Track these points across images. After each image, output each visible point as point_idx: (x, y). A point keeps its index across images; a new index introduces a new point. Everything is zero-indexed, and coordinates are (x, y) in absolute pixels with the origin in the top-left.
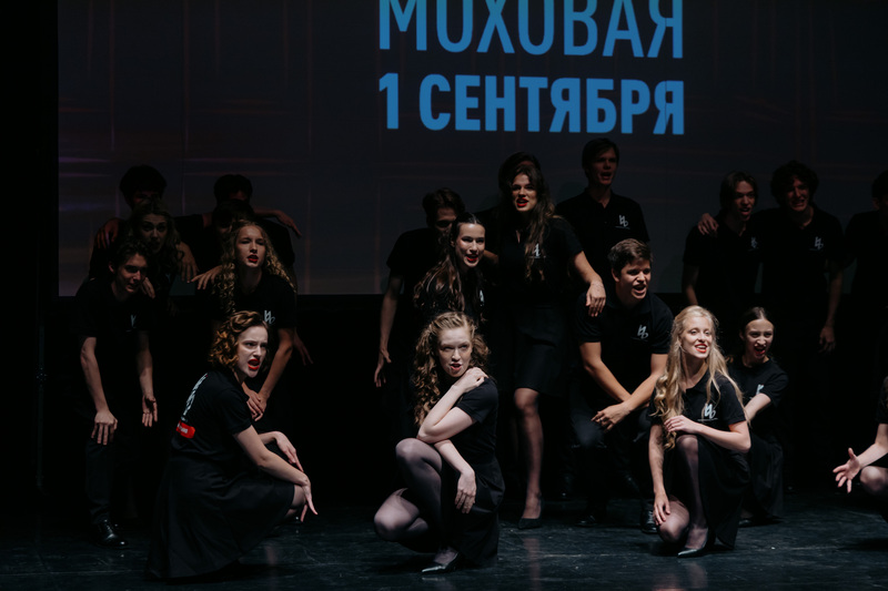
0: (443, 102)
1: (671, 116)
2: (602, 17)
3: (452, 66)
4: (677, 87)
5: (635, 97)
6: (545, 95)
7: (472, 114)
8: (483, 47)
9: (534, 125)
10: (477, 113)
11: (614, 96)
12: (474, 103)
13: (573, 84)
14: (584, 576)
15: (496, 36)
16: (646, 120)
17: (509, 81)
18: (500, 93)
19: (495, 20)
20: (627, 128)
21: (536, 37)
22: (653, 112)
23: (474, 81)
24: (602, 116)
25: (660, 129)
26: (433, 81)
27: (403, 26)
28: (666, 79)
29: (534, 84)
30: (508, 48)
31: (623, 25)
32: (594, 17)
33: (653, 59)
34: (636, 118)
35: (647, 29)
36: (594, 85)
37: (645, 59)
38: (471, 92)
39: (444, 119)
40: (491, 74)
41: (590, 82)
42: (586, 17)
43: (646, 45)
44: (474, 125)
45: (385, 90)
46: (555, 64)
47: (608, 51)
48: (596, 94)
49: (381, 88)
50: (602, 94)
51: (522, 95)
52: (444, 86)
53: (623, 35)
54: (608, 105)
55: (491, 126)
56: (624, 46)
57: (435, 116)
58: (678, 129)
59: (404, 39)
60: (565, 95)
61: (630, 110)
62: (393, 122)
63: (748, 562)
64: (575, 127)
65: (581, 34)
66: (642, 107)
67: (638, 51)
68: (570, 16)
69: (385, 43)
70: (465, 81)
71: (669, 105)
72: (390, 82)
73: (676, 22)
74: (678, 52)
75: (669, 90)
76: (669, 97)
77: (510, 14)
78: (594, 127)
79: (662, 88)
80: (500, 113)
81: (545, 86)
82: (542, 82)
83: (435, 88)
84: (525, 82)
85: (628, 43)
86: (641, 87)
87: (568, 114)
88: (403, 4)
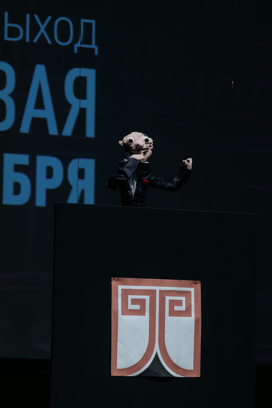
1: (83, 192)
2: (20, 97)
4: (89, 165)
5: (50, 173)
11: (29, 170)
16: (59, 195)
20: (41, 201)
22: (66, 187)
24: (17, 189)
28: (78, 157)
31: (39, 104)
32: (12, 95)
33: (66, 137)
34: (49, 192)
35: (62, 109)
36: (11, 160)
37: (60, 138)
41: (7, 156)
42: (5, 95)
43: (61, 124)
47: (25, 128)
48: (12, 168)
50: (18, 168)
53: (39, 114)
54: (23, 179)
56: (39, 124)
58: (89, 201)
61: (44, 185)
66: (56, 182)
67: (53, 130)
71: (80, 181)
73: (90, 103)
74: (90, 132)
75: (81, 166)
76: (81, 174)
78: (10, 199)
79: (74, 165)
85: (44, 121)
86: (55, 163)
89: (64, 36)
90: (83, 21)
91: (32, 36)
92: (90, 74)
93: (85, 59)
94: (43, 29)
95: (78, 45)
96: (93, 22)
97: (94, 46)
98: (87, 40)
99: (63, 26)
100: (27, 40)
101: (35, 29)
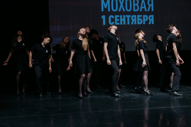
0: (113, 20)
1: (152, 21)
2: (140, 5)
3: (114, 14)
4: (152, 16)
5: (145, 18)
6: (130, 18)
7: (118, 22)
8: (120, 10)
9: (128, 23)
10: (119, 22)
11: (142, 18)
12: (118, 20)
13: (135, 16)
14: (139, 98)
15: (122, 8)
16: (147, 22)
17: (124, 16)
18: (123, 18)
19: (122, 6)
20: (144, 23)
21: (129, 8)
22: (148, 20)
23: (118, 16)
24: (140, 21)
25: (150, 23)
26: (111, 16)
27: (106, 7)
29: (128, 16)
30: (124, 10)
31: (143, 6)
34: (145, 21)
35: (147, 6)
36: (139, 16)
37: (147, 12)
38: (118, 18)
39: (113, 23)
40: (121, 15)
41: (138, 16)
42: (137, 5)
43: (147, 9)
44: (118, 24)
45: (103, 18)
46: (132, 13)
47: (141, 10)
48: (139, 18)
49: (102, 18)
50: (140, 18)
51: (126, 18)
52: (113, 17)
53: (143, 8)
54: (141, 20)
55: (121, 24)
56: (143, 9)
57: (112, 22)
58: (153, 23)
60: (134, 18)
61: (145, 20)
62: (104, 24)
63: (167, 95)
64: (135, 23)
65: (136, 8)
66: (147, 20)
67: (146, 10)
68: (134, 5)
69: (102, 10)
70: (116, 16)
72: (103, 17)
73: (152, 5)
74: (152, 10)
76: (151, 18)
77: (124, 5)
78: (139, 23)
79: (150, 16)
80: (123, 21)
81: (130, 17)
82: (130, 16)
83: (111, 18)
84: (127, 16)
85: (144, 9)
86: (146, 16)
87: (134, 21)
88: (106, 4)
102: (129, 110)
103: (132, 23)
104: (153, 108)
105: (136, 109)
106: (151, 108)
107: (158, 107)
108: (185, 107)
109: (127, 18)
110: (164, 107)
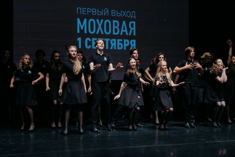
0: (90, 43)
1: (133, 46)
2: (120, 27)
3: (91, 36)
4: (134, 41)
5: (127, 43)
6: (109, 42)
8: (97, 33)
9: (107, 48)
11: (123, 42)
13: (115, 40)
14: (117, 134)
15: (100, 31)
19: (100, 28)
20: (125, 49)
21: (108, 31)
22: (130, 46)
23: (96, 39)
24: (120, 46)
26: (88, 39)
27: (82, 28)
28: (132, 39)
29: (107, 40)
30: (102, 33)
31: (124, 29)
32: (118, 27)
33: (130, 36)
34: (127, 47)
35: (129, 30)
36: (119, 40)
37: (128, 36)
39: (90, 46)
41: (118, 40)
42: (117, 27)
43: (129, 33)
45: (79, 41)
46: (111, 36)
47: (121, 34)
50: (120, 42)
52: (90, 40)
53: (124, 31)
54: (121, 44)
56: (124, 33)
57: (88, 46)
59: (82, 31)
60: (113, 42)
61: (125, 45)
62: (80, 47)
64: (115, 48)
65: (116, 31)
66: (128, 45)
67: (127, 34)
68: (114, 27)
69: (78, 32)
70: (94, 39)
72: (79, 39)
73: (134, 28)
74: (134, 34)
76: (133, 43)
77: (103, 26)
78: (119, 48)
79: (131, 41)
82: (109, 40)
83: (88, 40)
84: (105, 39)
85: (125, 32)
86: (128, 41)
87: (114, 46)
88: (82, 24)
89: (129, 15)
90: (132, 12)
91: (122, 15)
92: (134, 23)
93: (133, 20)
94: (124, 13)
95: (132, 17)
96: (134, 12)
97: (135, 17)
98: (133, 16)
99: (129, 13)
100: (121, 16)
101: (123, 14)
102: (103, 149)
103: (111, 48)
104: (132, 147)
105: (112, 148)
106: (129, 147)
107: (138, 145)
108: (168, 145)
109: (106, 41)
110: (145, 146)
